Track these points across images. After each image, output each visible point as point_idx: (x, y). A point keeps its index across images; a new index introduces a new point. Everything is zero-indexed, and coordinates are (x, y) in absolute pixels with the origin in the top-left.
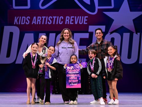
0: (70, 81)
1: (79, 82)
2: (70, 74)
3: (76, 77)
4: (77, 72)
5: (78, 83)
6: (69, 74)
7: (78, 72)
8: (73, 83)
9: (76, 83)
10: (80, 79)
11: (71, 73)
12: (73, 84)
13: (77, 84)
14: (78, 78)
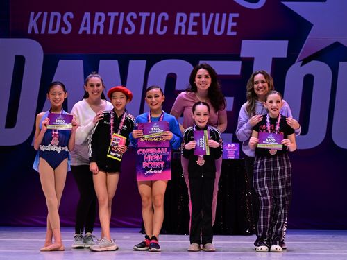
1: (168, 166)
6: (142, 148)
13: (161, 171)
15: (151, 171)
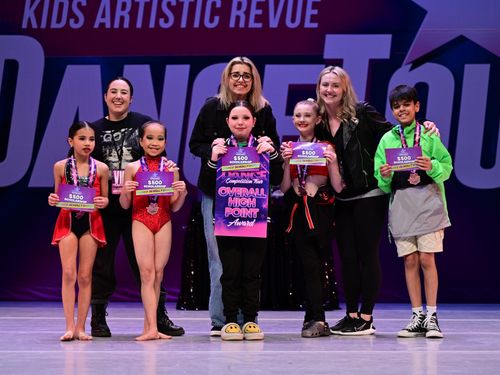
0: (228, 211)
2: (232, 186)
4: (256, 181)
5: (259, 219)
7: (262, 182)
8: (241, 219)
9: (251, 220)
10: (265, 206)
11: (235, 182)
12: (239, 224)
14: (259, 202)
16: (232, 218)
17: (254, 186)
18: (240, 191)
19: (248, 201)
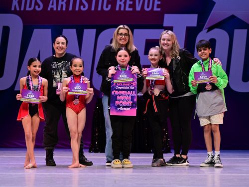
1: (134, 105)
2: (119, 90)
3: (129, 96)
5: (132, 107)
6: (116, 90)
8: (124, 107)
9: (129, 107)
11: (120, 88)
13: (129, 109)
15: (121, 108)
16: (119, 106)
17: (130, 90)
18: (123, 92)
19: (127, 98)
